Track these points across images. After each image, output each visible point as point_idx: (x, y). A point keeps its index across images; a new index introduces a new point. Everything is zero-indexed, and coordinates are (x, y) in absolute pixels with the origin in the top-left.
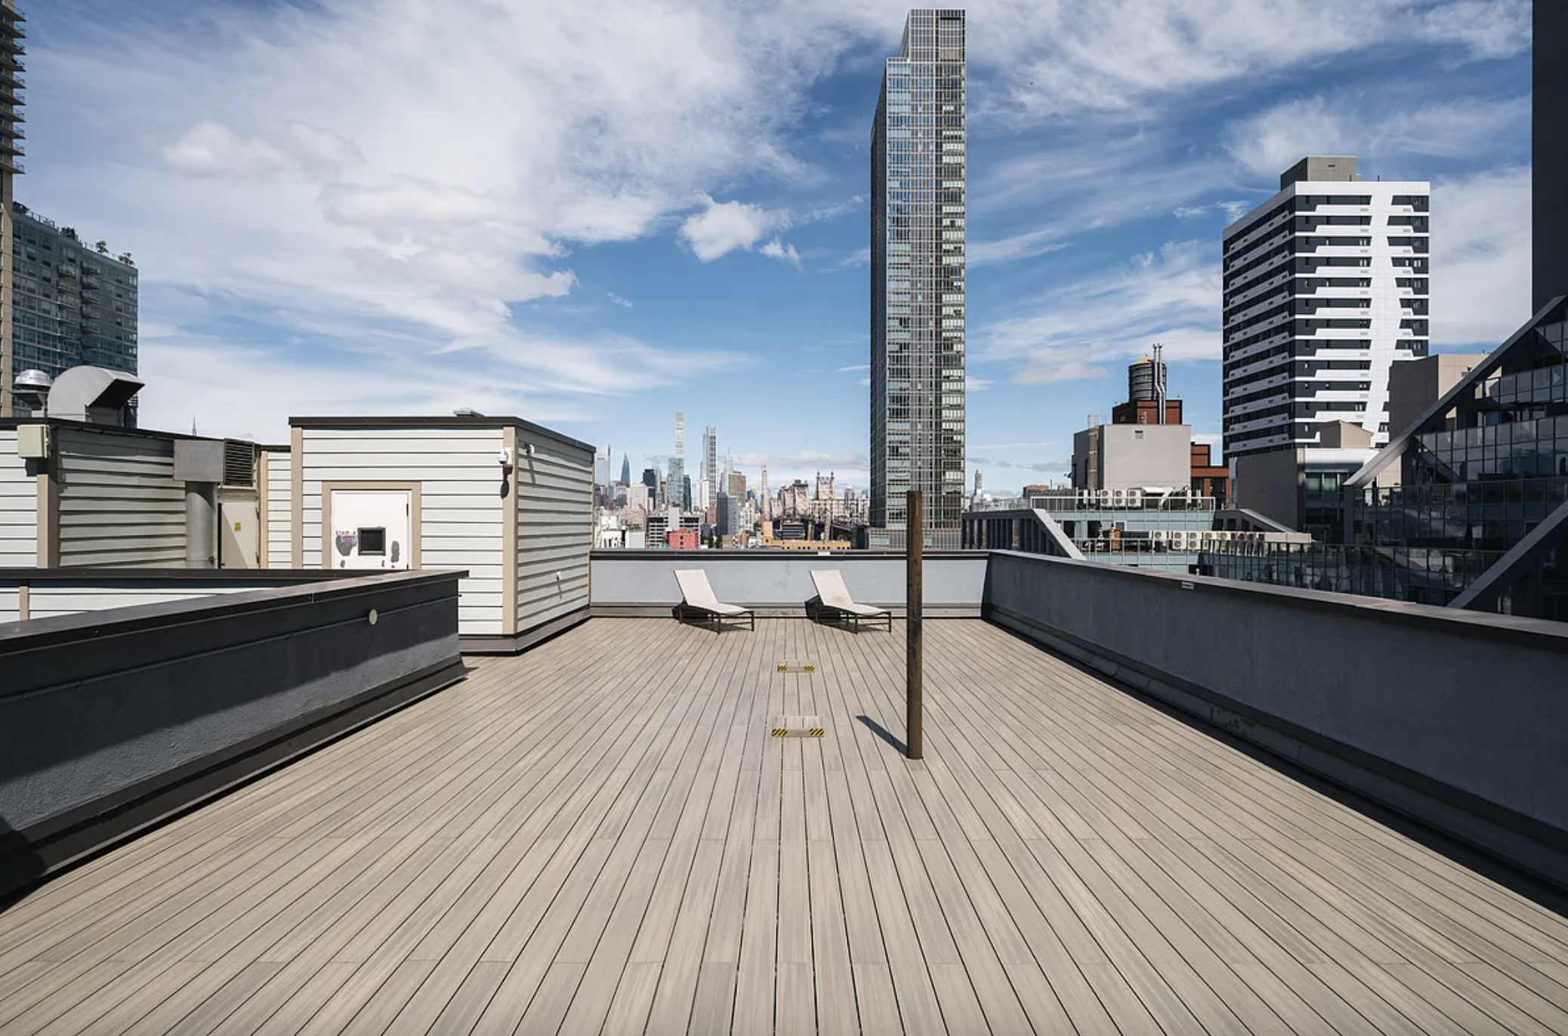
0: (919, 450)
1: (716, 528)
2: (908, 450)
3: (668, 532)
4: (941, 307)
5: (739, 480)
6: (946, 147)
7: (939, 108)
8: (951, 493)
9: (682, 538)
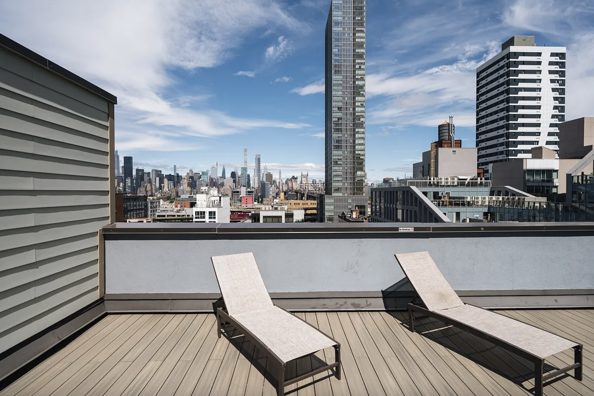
0: (346, 162)
1: (260, 195)
2: (341, 162)
3: (241, 197)
4: (355, 102)
5: (269, 176)
6: (357, 35)
7: (354, 18)
8: (359, 180)
9: (246, 199)
